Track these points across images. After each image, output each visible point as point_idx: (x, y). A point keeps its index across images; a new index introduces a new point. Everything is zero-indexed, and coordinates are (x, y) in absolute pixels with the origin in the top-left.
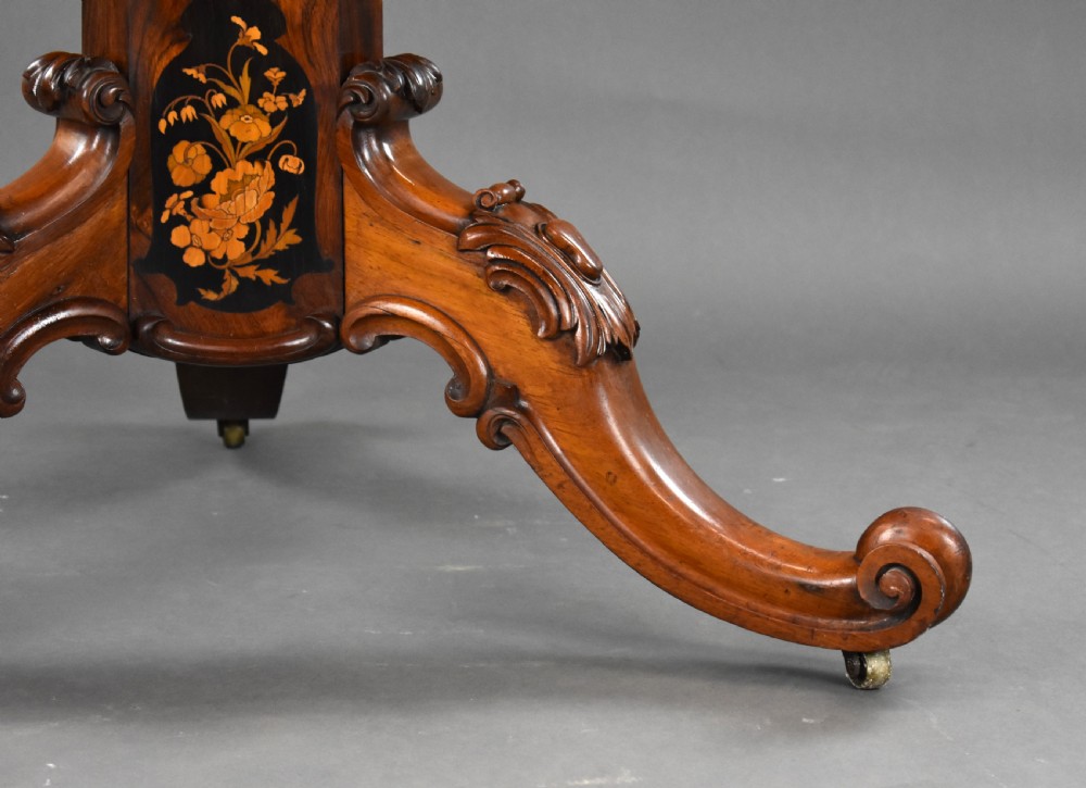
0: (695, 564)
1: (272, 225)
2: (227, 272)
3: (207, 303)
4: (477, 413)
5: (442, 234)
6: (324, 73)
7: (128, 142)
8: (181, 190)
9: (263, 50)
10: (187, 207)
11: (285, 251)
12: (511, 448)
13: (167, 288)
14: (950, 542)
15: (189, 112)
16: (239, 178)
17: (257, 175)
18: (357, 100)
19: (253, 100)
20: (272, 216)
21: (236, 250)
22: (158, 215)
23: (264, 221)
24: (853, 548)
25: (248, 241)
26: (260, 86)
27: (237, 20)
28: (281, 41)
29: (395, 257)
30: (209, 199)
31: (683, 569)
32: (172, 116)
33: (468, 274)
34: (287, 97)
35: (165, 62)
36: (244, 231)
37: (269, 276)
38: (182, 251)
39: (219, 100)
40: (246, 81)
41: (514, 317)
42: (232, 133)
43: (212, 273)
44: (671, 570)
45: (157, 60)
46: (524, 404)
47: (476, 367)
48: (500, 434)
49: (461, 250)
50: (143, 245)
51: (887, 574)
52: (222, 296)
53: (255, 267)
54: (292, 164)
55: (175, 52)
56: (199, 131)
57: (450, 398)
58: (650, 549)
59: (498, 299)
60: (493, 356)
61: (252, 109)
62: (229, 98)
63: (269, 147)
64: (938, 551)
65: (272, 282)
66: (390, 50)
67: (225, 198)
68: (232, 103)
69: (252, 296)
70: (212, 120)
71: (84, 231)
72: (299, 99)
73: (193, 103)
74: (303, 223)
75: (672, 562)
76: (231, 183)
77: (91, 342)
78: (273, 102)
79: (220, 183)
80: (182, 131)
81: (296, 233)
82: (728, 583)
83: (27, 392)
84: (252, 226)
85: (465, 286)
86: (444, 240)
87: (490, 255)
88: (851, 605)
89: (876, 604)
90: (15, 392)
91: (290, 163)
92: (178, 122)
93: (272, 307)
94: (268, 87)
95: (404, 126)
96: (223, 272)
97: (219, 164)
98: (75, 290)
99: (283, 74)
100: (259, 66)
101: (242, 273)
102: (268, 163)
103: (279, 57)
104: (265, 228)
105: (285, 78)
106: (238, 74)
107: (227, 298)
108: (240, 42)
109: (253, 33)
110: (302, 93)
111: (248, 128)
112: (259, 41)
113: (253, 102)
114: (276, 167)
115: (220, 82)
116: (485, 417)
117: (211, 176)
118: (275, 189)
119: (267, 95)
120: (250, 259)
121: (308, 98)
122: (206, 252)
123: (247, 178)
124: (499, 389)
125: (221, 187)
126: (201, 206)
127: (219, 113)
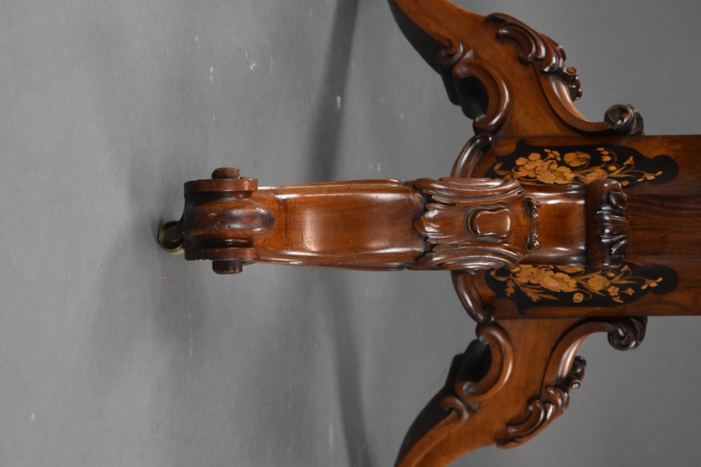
1: (542, 291)
2: (508, 278)
4: (459, 398)
9: (644, 287)
11: (526, 296)
16: (565, 281)
17: (569, 286)
20: (547, 291)
21: (522, 280)
23: (543, 288)
25: (529, 283)
26: (622, 287)
27: (660, 279)
30: (551, 273)
34: (618, 296)
36: (534, 282)
39: (612, 275)
40: (624, 282)
41: (514, 411)
42: (592, 279)
53: (514, 286)
54: (578, 298)
62: (613, 277)
63: (587, 290)
65: (507, 292)
67: (552, 277)
68: (610, 278)
69: (497, 285)
70: (599, 273)
72: (617, 300)
74: (543, 303)
76: (563, 279)
78: (613, 291)
79: (561, 276)
81: (538, 300)
84: (538, 285)
93: (492, 291)
94: (622, 289)
96: (509, 276)
97: (573, 275)
99: (631, 294)
100: (634, 286)
101: (510, 283)
102: (577, 290)
103: (639, 294)
104: (538, 289)
105: (629, 295)
107: (493, 278)
108: (647, 280)
109: (653, 284)
110: (621, 301)
111: (596, 283)
112: (649, 287)
113: (612, 284)
114: (574, 292)
115: (621, 275)
116: (458, 402)
117: (564, 273)
118: (562, 291)
119: (618, 289)
120: (518, 284)
121: (619, 304)
122: (519, 272)
123: (568, 284)
124: (475, 406)
125: (559, 275)
126: (546, 270)
127: (604, 275)
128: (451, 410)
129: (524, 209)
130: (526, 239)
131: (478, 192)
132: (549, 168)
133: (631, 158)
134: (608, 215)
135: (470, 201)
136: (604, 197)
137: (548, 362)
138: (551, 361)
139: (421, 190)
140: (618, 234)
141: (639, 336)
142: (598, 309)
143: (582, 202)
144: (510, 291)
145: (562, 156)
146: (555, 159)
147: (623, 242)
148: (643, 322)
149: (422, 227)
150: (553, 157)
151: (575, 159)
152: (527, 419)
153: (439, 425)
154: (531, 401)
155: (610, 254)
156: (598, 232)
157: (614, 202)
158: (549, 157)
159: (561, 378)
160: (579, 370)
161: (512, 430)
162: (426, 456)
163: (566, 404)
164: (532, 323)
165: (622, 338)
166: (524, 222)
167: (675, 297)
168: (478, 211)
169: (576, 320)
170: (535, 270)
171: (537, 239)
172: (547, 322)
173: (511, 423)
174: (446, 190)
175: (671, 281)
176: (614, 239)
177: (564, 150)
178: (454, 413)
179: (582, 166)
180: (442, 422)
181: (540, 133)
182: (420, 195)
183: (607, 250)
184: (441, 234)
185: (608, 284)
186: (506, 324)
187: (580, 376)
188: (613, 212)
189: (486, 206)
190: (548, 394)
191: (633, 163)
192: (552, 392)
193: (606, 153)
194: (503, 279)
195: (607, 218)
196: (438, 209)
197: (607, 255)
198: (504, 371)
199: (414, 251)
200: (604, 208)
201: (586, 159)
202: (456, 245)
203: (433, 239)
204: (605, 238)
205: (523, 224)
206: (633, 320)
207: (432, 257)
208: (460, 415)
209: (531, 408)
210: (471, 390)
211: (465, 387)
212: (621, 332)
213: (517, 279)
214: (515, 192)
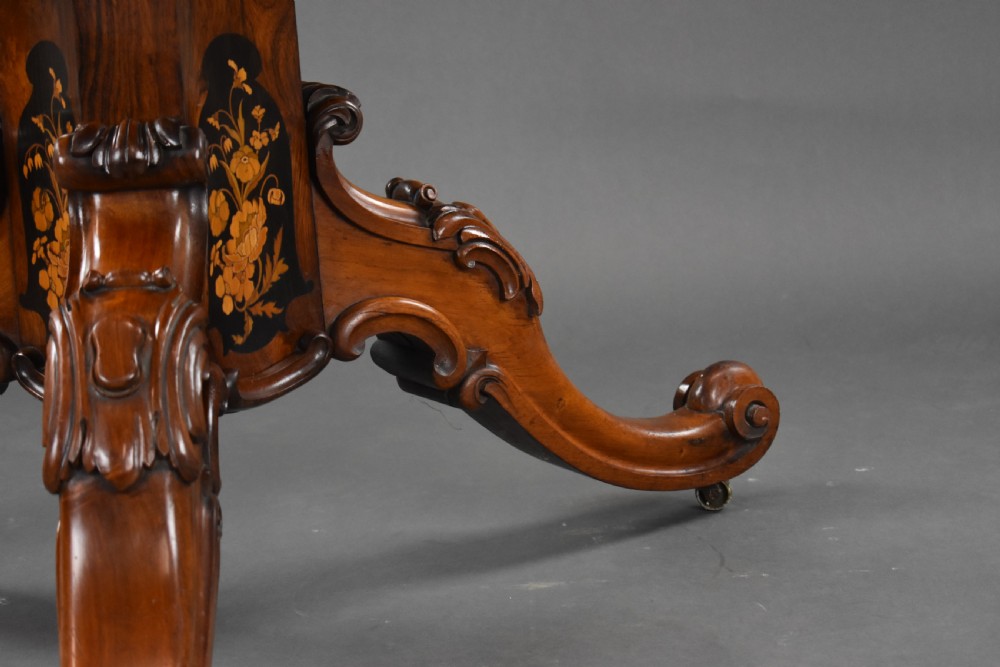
1: (268, 259)
2: (246, 314)
3: (238, 348)
5: (418, 230)
8: (216, 240)
9: (249, 90)
11: (278, 281)
13: (218, 341)
16: (245, 220)
17: (255, 213)
20: (268, 249)
21: (249, 291)
22: (209, 269)
23: (262, 256)
25: (255, 279)
26: (250, 126)
27: (232, 64)
28: (258, 79)
30: (232, 244)
34: (267, 132)
35: (199, 114)
36: (252, 271)
38: (222, 301)
39: (228, 144)
40: (242, 123)
42: (238, 176)
52: (245, 336)
53: (261, 303)
54: (276, 196)
55: (202, 101)
56: (220, 179)
62: (234, 141)
63: (260, 183)
65: (273, 314)
67: (238, 240)
68: (235, 146)
69: (262, 332)
70: (226, 165)
72: (275, 133)
73: (216, 152)
74: (289, 254)
76: (241, 224)
78: (259, 140)
79: (235, 227)
81: (284, 262)
84: (256, 264)
91: (275, 196)
93: (274, 339)
94: (255, 124)
96: (243, 313)
97: (233, 208)
99: (263, 110)
100: (247, 106)
101: (255, 311)
102: (261, 199)
103: (261, 97)
104: (264, 263)
105: (265, 114)
106: (237, 117)
107: (247, 339)
108: (235, 85)
109: (242, 74)
110: (278, 126)
111: (246, 168)
112: (246, 82)
113: (247, 142)
114: (266, 202)
115: (227, 127)
116: (469, 383)
117: (230, 222)
118: (267, 224)
119: (255, 133)
120: (257, 297)
121: (282, 130)
122: (234, 297)
123: (251, 216)
124: (475, 355)
125: (234, 230)
126: (227, 253)
127: (229, 157)
128: (483, 393)
129: (97, 299)
130: (150, 292)
131: (64, 381)
132: (59, 256)
133: (35, 120)
134: (112, 154)
135: (79, 395)
136: (82, 162)
137: (390, 241)
138: (389, 236)
139: (62, 482)
140: (144, 135)
141: (338, 94)
142: (294, 164)
143: (97, 199)
144: (271, 309)
145: (40, 234)
146: (45, 245)
147: (158, 128)
148: (311, 89)
149: (125, 475)
150: (42, 249)
151: (44, 212)
152: (490, 269)
153: (511, 411)
154: (460, 266)
155: (178, 147)
156: (141, 169)
157: (90, 145)
158: (43, 256)
159: (419, 218)
160: (408, 190)
161: (511, 293)
162: (566, 428)
163: (463, 207)
164: (325, 268)
165: (340, 122)
166: (119, 298)
167: (262, 38)
168: (96, 379)
169: (316, 198)
170: (228, 272)
171: (150, 274)
172: (323, 245)
173: (501, 296)
174: (61, 437)
175: (232, 45)
176: (153, 142)
177: (32, 233)
178: (489, 388)
179: (52, 201)
180: (506, 406)
181: (8, 272)
182: (72, 482)
183: (173, 153)
184: (136, 442)
185: (247, 149)
186: (331, 313)
187: (415, 186)
188: (108, 146)
189: (87, 365)
190: (444, 237)
191: (41, 116)
192: (441, 232)
193: (30, 161)
194: (250, 323)
195: (117, 156)
196: (93, 449)
197: (179, 153)
198: (411, 312)
199: (172, 486)
200: (100, 162)
201: (41, 194)
202: (156, 414)
203: (146, 456)
204: (152, 157)
205: (122, 299)
206: (309, 106)
207: (179, 456)
208: (491, 378)
209: (471, 264)
210: (447, 363)
211: (443, 374)
212: (331, 124)
213: (247, 299)
214: (68, 317)
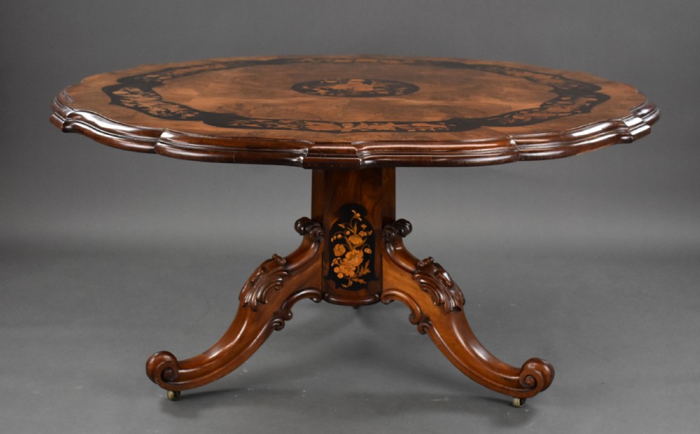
0: (476, 370)
1: (362, 267)
2: (349, 280)
3: (344, 288)
4: (418, 324)
5: (408, 274)
6: (377, 226)
7: (322, 245)
8: (337, 257)
9: (360, 220)
10: (339, 261)
11: (366, 274)
12: (426, 335)
13: (333, 284)
14: (547, 368)
15: (340, 236)
16: (353, 254)
17: (358, 254)
18: (386, 235)
19: (358, 233)
20: (363, 264)
21: (352, 274)
22: (330, 264)
23: (360, 266)
24: (520, 367)
25: (355, 271)
26: (360, 229)
27: (353, 211)
28: (366, 217)
29: (396, 278)
30: (345, 260)
31: (473, 371)
32: (335, 237)
33: (416, 285)
34: (367, 232)
35: (334, 222)
36: (354, 269)
37: (361, 281)
38: (337, 274)
39: (348, 233)
40: (356, 228)
41: (428, 299)
42: (351, 242)
43: (345, 280)
44: (470, 371)
45: (331, 222)
46: (430, 322)
47: (417, 309)
48: (423, 330)
49: (413, 278)
50: (326, 273)
51: (528, 378)
52: (348, 286)
53: (357, 279)
54: (368, 251)
55: (336, 220)
56: (342, 241)
57: (410, 319)
58: (462, 363)
59: (423, 293)
60: (422, 308)
61: (357, 235)
62: (351, 232)
63: (362, 246)
64: (543, 371)
65: (362, 283)
66: (397, 218)
67: (349, 260)
68: (352, 234)
69: (356, 286)
70: (346, 238)
71: (310, 269)
72: (370, 233)
73: (341, 234)
74: (371, 267)
75: (470, 369)
76: (351, 255)
77: (312, 299)
78: (363, 234)
79: (348, 255)
80: (338, 241)
81: (369, 270)
82: (486, 376)
83: (294, 315)
84: (357, 267)
85: (414, 288)
86: (409, 275)
87: (422, 281)
88: (517, 384)
89: (524, 386)
90: (290, 315)
92: (337, 239)
93: (362, 290)
94: (362, 229)
95: (401, 241)
97: (348, 250)
98: (307, 286)
100: (359, 224)
101: (354, 280)
102: (361, 250)
103: (365, 221)
104: (360, 268)
105: (366, 227)
106: (353, 226)
107: (350, 287)
108: (354, 218)
109: (358, 215)
110: (371, 232)
111: (357, 241)
112: (359, 217)
114: (363, 252)
115: (348, 228)
117: (345, 254)
118: (363, 257)
119: (362, 232)
120: (356, 276)
121: (373, 233)
122: (344, 274)
123: (356, 254)
126: (342, 261)
127: (348, 236)
133: (340, 225)
142: (376, 243)
150: (337, 261)
151: (339, 251)
161: (435, 304)
164: (384, 275)
170: (342, 267)
172: (384, 269)
175: (355, 206)
179: (346, 247)
186: (385, 288)
194: (350, 283)
201: (339, 246)
213: (350, 276)
